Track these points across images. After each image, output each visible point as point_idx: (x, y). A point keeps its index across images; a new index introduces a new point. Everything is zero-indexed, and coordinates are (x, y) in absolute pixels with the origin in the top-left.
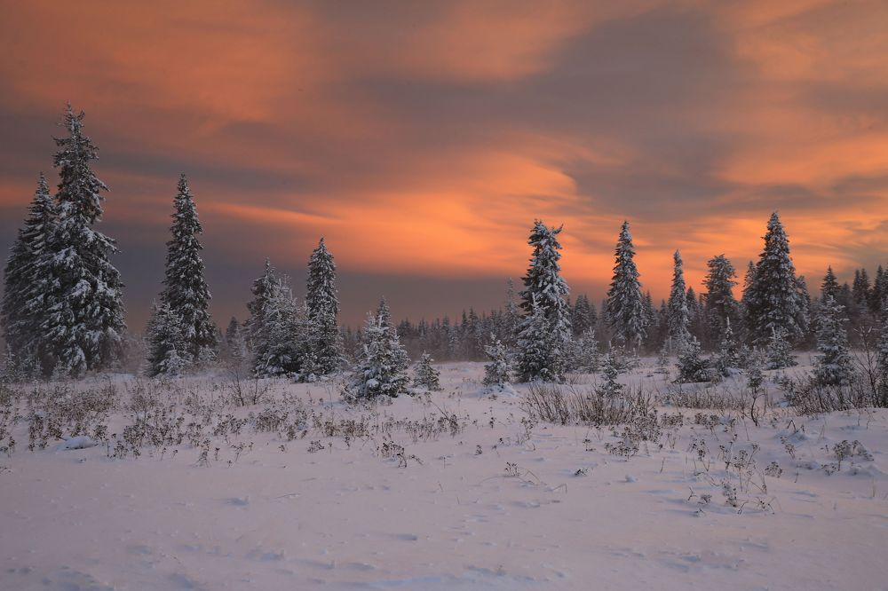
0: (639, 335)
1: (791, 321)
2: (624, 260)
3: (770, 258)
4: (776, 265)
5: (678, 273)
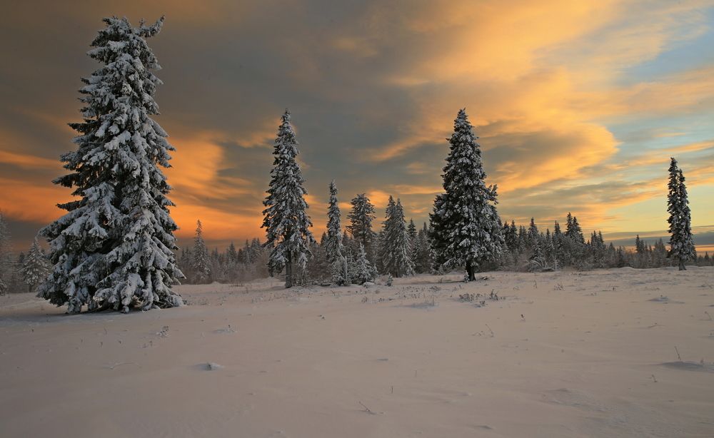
0: (303, 255)
1: (488, 238)
2: (284, 158)
3: (460, 161)
4: (469, 170)
5: (333, 201)
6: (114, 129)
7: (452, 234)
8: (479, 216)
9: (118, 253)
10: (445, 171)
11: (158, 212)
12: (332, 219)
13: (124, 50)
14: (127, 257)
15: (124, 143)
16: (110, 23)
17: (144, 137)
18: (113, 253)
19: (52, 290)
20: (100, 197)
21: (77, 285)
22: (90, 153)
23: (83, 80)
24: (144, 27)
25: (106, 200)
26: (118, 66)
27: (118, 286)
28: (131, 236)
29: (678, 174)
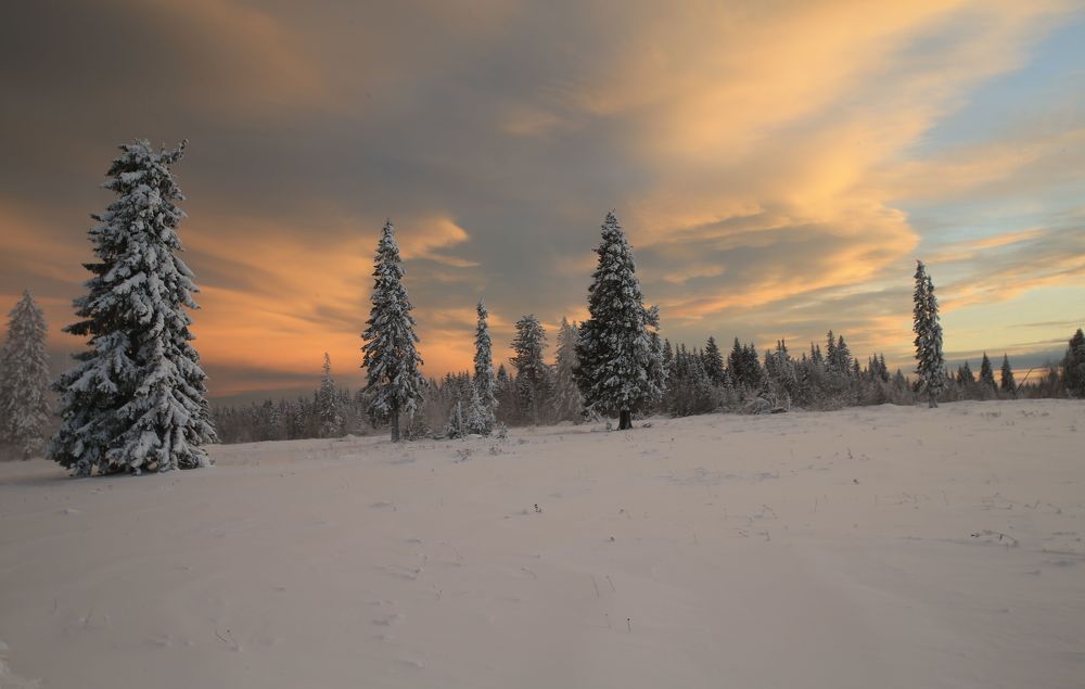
0: (411, 401)
1: (643, 375)
2: (385, 281)
3: (607, 278)
4: (617, 288)
5: (482, 327)
6: (124, 272)
7: (598, 371)
8: (632, 348)
9: (130, 409)
10: (590, 290)
11: (181, 362)
12: (480, 350)
13: (141, 181)
14: (140, 413)
15: (137, 286)
16: (127, 150)
17: (162, 279)
18: (125, 408)
19: (61, 451)
20: (111, 348)
21: (86, 445)
22: (98, 299)
23: (94, 217)
24: (164, 152)
25: (119, 350)
26: (132, 200)
27: (129, 446)
28: (144, 390)
29: (926, 281)
